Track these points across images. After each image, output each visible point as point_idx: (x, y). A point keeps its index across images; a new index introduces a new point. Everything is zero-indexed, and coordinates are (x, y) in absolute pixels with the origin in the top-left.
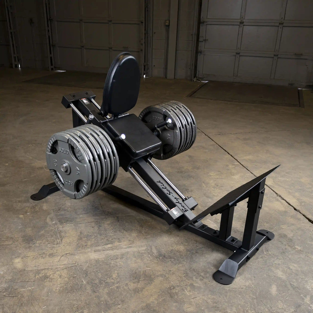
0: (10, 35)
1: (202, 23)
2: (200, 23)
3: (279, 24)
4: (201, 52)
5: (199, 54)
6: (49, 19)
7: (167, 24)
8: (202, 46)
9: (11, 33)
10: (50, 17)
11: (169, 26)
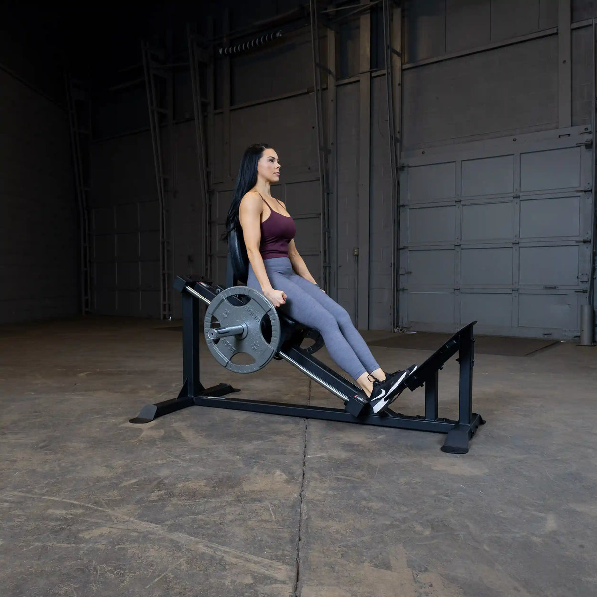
0: (161, 277)
1: (402, 249)
2: (398, 249)
3: (512, 244)
4: (403, 290)
5: (401, 292)
6: (209, 255)
7: (355, 253)
8: (404, 281)
9: (164, 275)
10: (211, 252)
11: (357, 255)
